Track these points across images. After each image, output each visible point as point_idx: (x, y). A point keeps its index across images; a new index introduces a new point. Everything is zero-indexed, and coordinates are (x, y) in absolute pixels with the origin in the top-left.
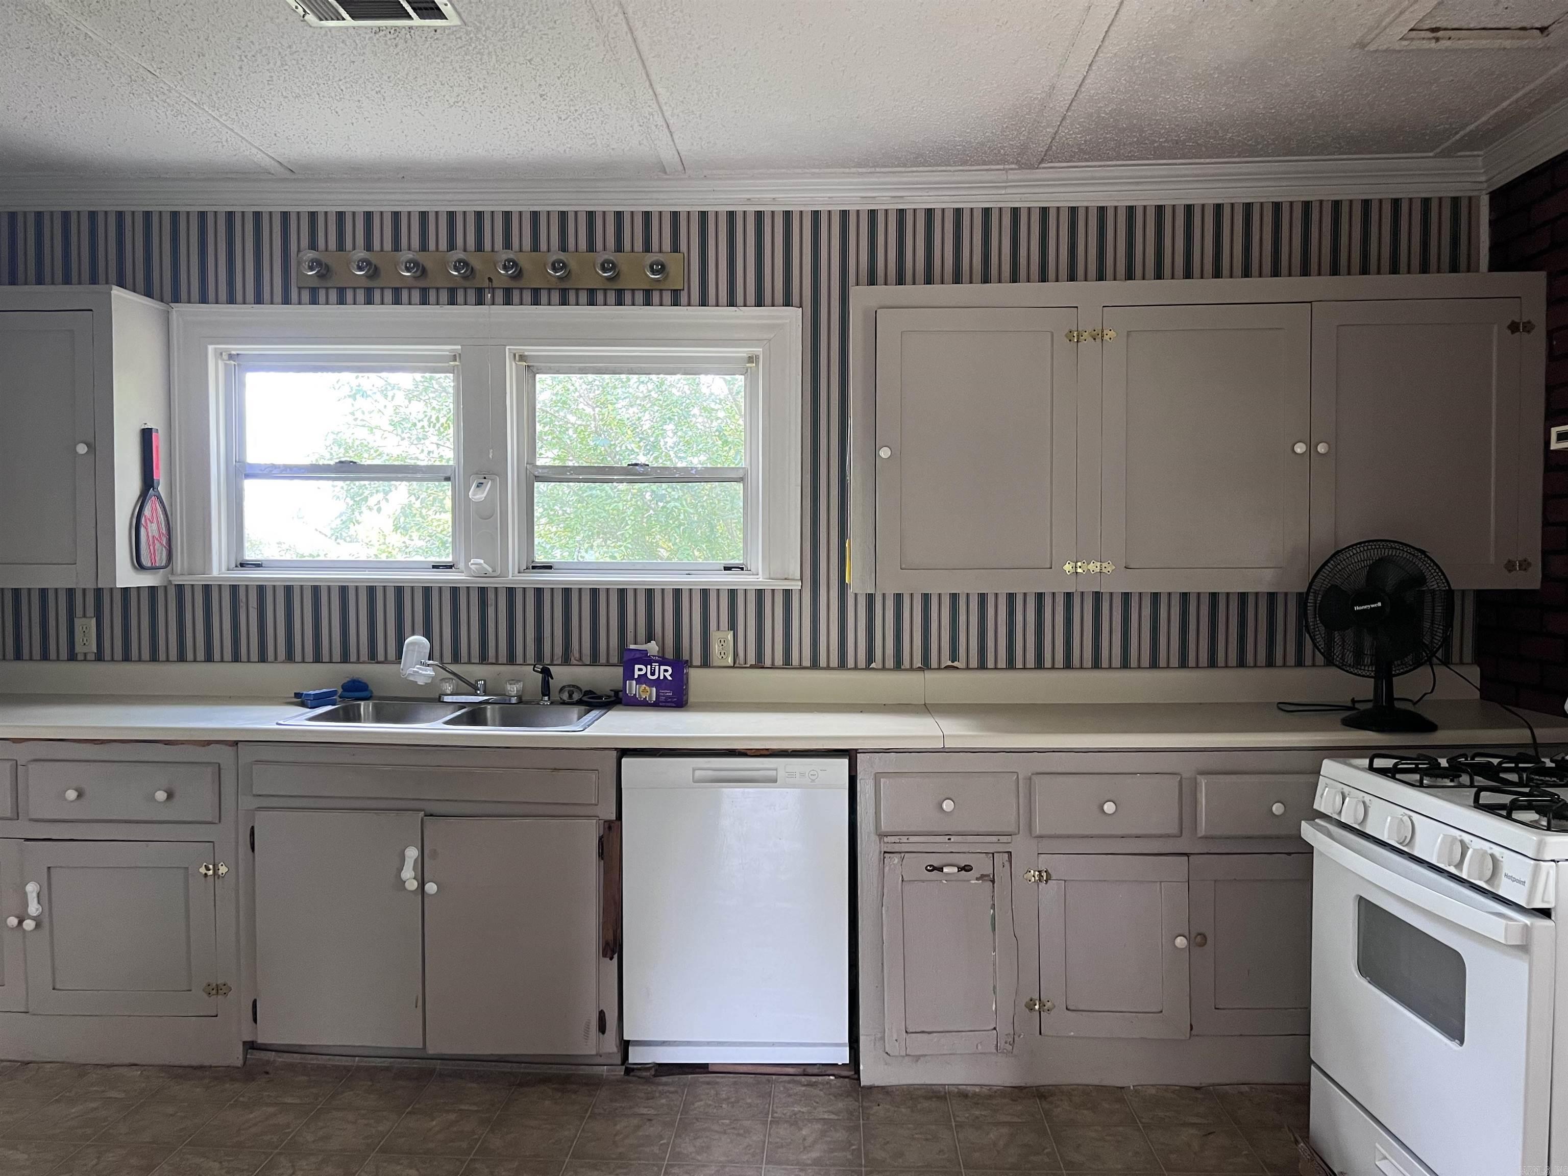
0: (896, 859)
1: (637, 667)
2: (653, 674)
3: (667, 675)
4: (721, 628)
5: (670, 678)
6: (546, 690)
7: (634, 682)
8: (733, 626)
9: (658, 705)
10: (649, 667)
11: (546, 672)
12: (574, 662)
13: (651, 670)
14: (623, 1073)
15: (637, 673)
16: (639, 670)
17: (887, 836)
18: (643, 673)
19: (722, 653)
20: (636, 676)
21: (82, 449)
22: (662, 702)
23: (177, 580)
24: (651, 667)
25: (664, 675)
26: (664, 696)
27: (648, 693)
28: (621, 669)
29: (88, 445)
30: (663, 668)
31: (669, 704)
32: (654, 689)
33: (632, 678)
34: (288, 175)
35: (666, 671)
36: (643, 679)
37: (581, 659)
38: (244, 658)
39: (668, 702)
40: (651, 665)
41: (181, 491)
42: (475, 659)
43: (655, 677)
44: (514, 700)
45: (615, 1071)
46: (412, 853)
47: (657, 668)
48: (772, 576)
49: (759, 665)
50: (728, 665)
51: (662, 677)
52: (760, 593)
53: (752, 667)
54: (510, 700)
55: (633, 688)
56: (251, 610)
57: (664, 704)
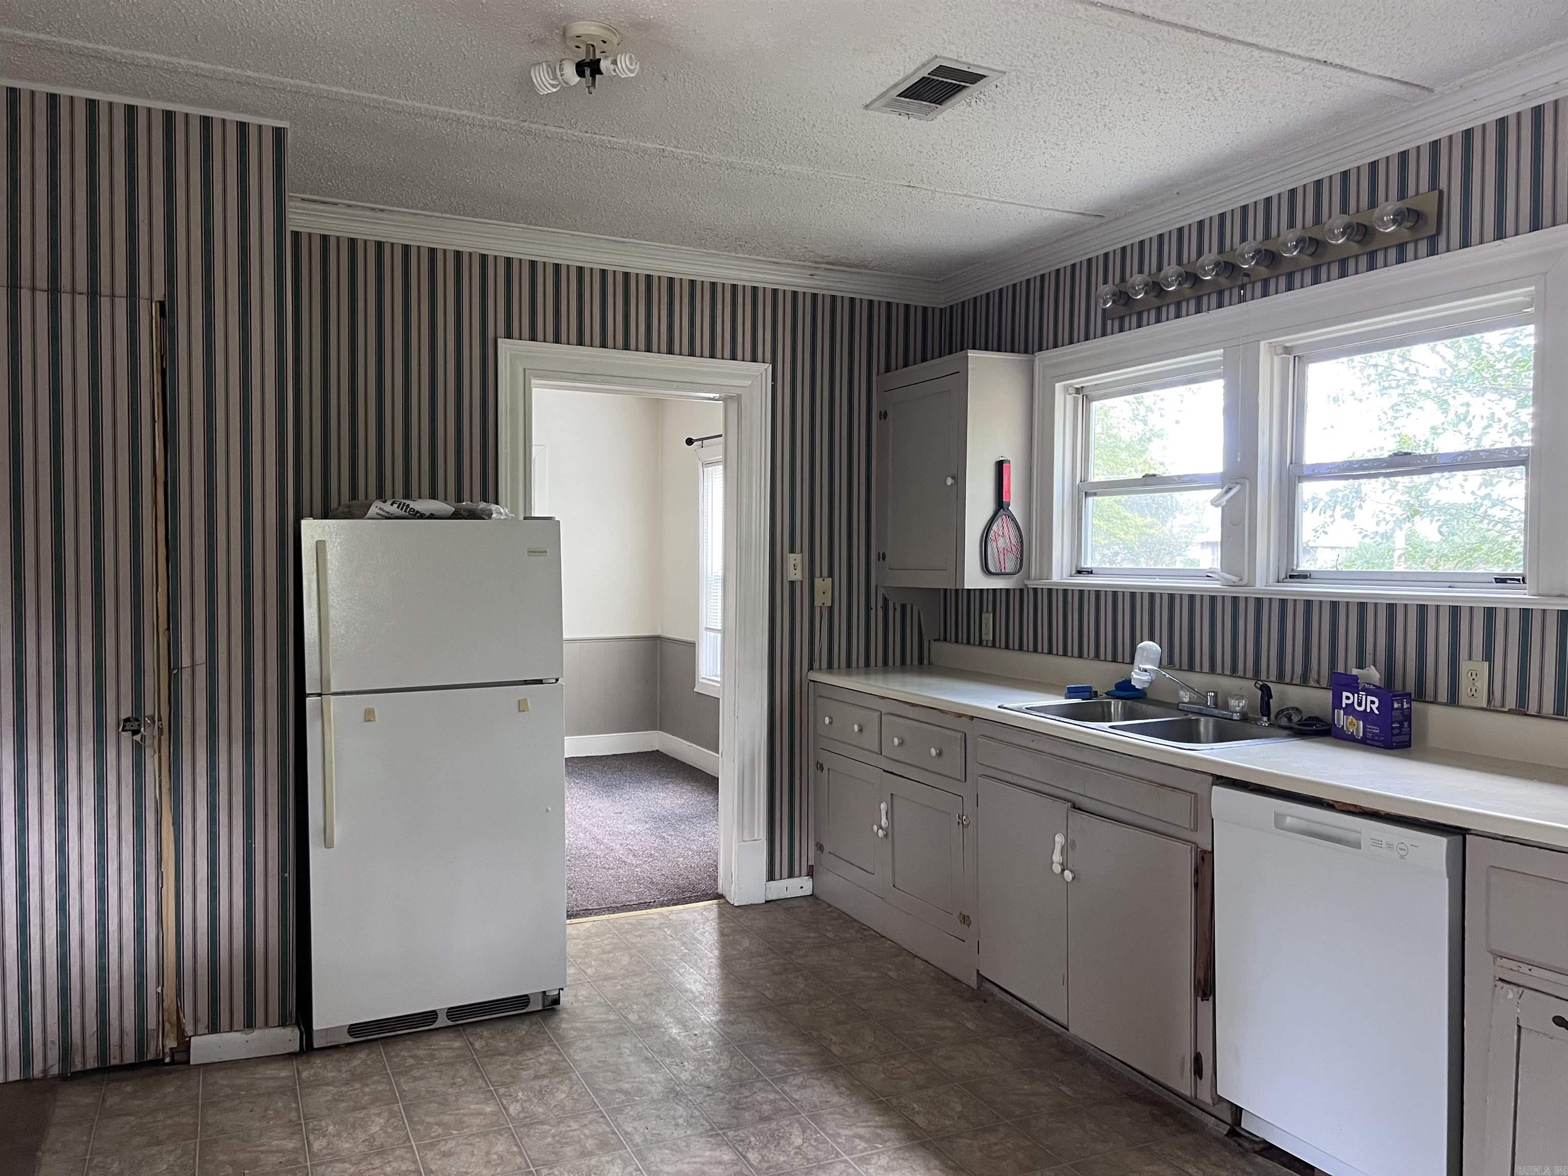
0: (1511, 993)
1: (1345, 694)
2: (1360, 704)
3: (1374, 707)
4: (1474, 658)
5: (1377, 712)
6: (1266, 709)
7: (1342, 712)
8: (1488, 656)
9: (1366, 743)
10: (1356, 695)
11: (1266, 692)
12: (1312, 683)
13: (1358, 699)
14: (1225, 1133)
15: (1345, 701)
16: (1347, 698)
17: (1501, 957)
18: (1350, 702)
19: (1474, 690)
20: (1344, 706)
21: (949, 481)
22: (1369, 739)
23: (1032, 584)
24: (1358, 697)
25: (1371, 708)
26: (1370, 732)
27: (1355, 727)
28: (1330, 693)
29: (953, 478)
30: (1369, 698)
31: (1376, 743)
32: (1361, 723)
33: (1341, 707)
34: (1099, 221)
35: (1373, 702)
36: (1350, 710)
37: (1318, 681)
38: (1070, 654)
39: (1377, 741)
40: (1359, 694)
41: (1036, 510)
42: (1228, 672)
43: (1362, 709)
44: (1236, 717)
45: (1220, 1128)
46: (1059, 839)
47: (1364, 697)
48: (1540, 592)
49: (1521, 710)
50: (1479, 705)
51: (1368, 710)
52: (1526, 614)
53: (1510, 712)
54: (1232, 716)
55: (1342, 719)
56: (1074, 611)
57: (1371, 742)
